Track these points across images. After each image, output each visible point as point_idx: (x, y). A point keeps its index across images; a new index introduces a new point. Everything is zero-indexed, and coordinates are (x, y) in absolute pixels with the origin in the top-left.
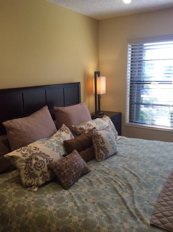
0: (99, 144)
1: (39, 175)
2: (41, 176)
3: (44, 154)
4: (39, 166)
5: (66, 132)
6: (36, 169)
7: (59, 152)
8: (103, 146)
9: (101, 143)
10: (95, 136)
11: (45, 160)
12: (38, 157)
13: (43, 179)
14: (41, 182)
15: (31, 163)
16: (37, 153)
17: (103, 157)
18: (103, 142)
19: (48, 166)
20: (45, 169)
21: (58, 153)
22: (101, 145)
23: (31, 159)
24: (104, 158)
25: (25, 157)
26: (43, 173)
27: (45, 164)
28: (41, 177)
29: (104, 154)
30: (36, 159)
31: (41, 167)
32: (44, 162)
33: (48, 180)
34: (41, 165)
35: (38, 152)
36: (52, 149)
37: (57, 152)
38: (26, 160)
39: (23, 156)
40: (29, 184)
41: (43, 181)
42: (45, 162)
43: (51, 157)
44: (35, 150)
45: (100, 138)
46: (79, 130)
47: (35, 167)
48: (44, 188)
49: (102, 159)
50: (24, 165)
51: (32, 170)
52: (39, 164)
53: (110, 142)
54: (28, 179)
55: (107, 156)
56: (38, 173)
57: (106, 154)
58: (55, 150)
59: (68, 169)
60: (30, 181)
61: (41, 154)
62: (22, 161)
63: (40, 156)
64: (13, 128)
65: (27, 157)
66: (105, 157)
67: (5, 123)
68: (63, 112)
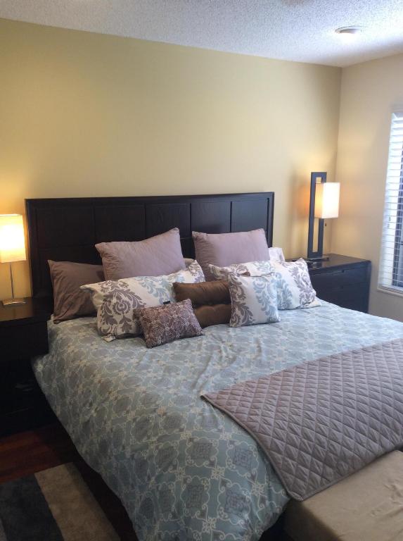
0: (235, 298)
1: (118, 321)
2: (121, 322)
3: (132, 293)
4: (120, 308)
5: (192, 273)
6: (115, 311)
7: (161, 296)
8: (242, 302)
9: (240, 297)
10: (231, 285)
11: (131, 303)
12: (122, 296)
13: (123, 328)
14: (120, 332)
15: (110, 302)
16: (122, 291)
17: (239, 321)
18: (243, 296)
19: (134, 311)
20: (129, 315)
21: (159, 298)
22: (238, 300)
23: (111, 296)
24: (241, 323)
25: (104, 292)
26: (125, 319)
27: (129, 307)
28: (122, 325)
29: (242, 317)
30: (119, 298)
31: (122, 310)
32: (129, 304)
33: (131, 331)
34: (124, 307)
35: (125, 289)
36: (150, 290)
37: (156, 295)
38: (104, 296)
39: (102, 291)
40: (104, 330)
41: (123, 331)
42: (131, 306)
43: (144, 301)
44: (122, 286)
45: (239, 289)
46: (219, 274)
47: (114, 308)
48: (121, 341)
49: (238, 324)
50: (100, 304)
51: (110, 312)
52: (121, 305)
53: (258, 298)
54: (104, 323)
55: (249, 322)
56: (118, 318)
57: (246, 316)
58: (155, 292)
59: (159, 321)
60: (105, 327)
61: (127, 293)
62: (99, 297)
63: (126, 295)
64: (107, 254)
65: (107, 293)
66: (243, 321)
67: (97, 246)
68: (205, 242)
